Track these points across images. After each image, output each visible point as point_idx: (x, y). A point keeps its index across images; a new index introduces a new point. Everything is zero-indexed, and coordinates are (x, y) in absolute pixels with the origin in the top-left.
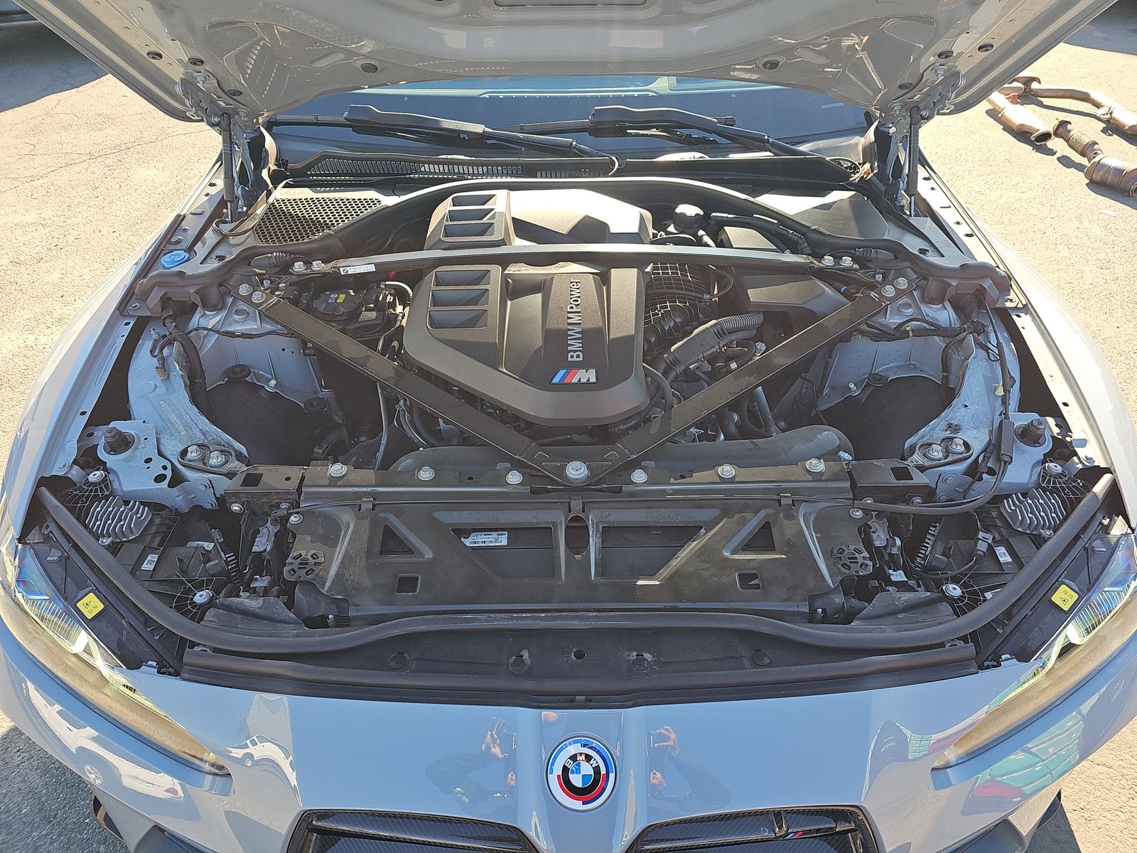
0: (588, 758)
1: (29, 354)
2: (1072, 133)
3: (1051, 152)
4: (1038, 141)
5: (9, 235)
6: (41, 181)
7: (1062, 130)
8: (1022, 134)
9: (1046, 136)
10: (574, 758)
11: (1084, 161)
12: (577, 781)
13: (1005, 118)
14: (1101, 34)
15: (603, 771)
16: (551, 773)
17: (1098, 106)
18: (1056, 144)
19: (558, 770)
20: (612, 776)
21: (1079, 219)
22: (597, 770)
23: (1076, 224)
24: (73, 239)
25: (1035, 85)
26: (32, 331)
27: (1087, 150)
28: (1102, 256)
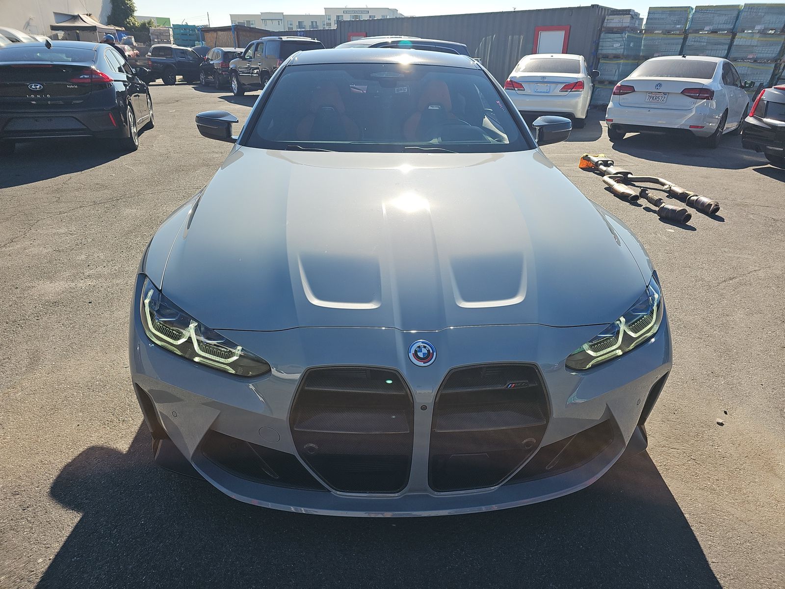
0: (425, 347)
1: (73, 291)
2: (649, 195)
3: (640, 206)
4: (632, 200)
5: (51, 238)
6: (66, 214)
7: (643, 194)
8: (623, 197)
9: (636, 198)
10: (419, 347)
11: (657, 209)
12: (420, 355)
13: (614, 190)
14: (666, 156)
15: (431, 352)
16: (410, 353)
17: (663, 184)
18: (642, 201)
19: (413, 351)
20: (435, 353)
21: (655, 233)
22: (429, 351)
23: (654, 235)
24: (91, 240)
25: (630, 176)
26: (73, 281)
27: (657, 203)
28: (668, 248)
